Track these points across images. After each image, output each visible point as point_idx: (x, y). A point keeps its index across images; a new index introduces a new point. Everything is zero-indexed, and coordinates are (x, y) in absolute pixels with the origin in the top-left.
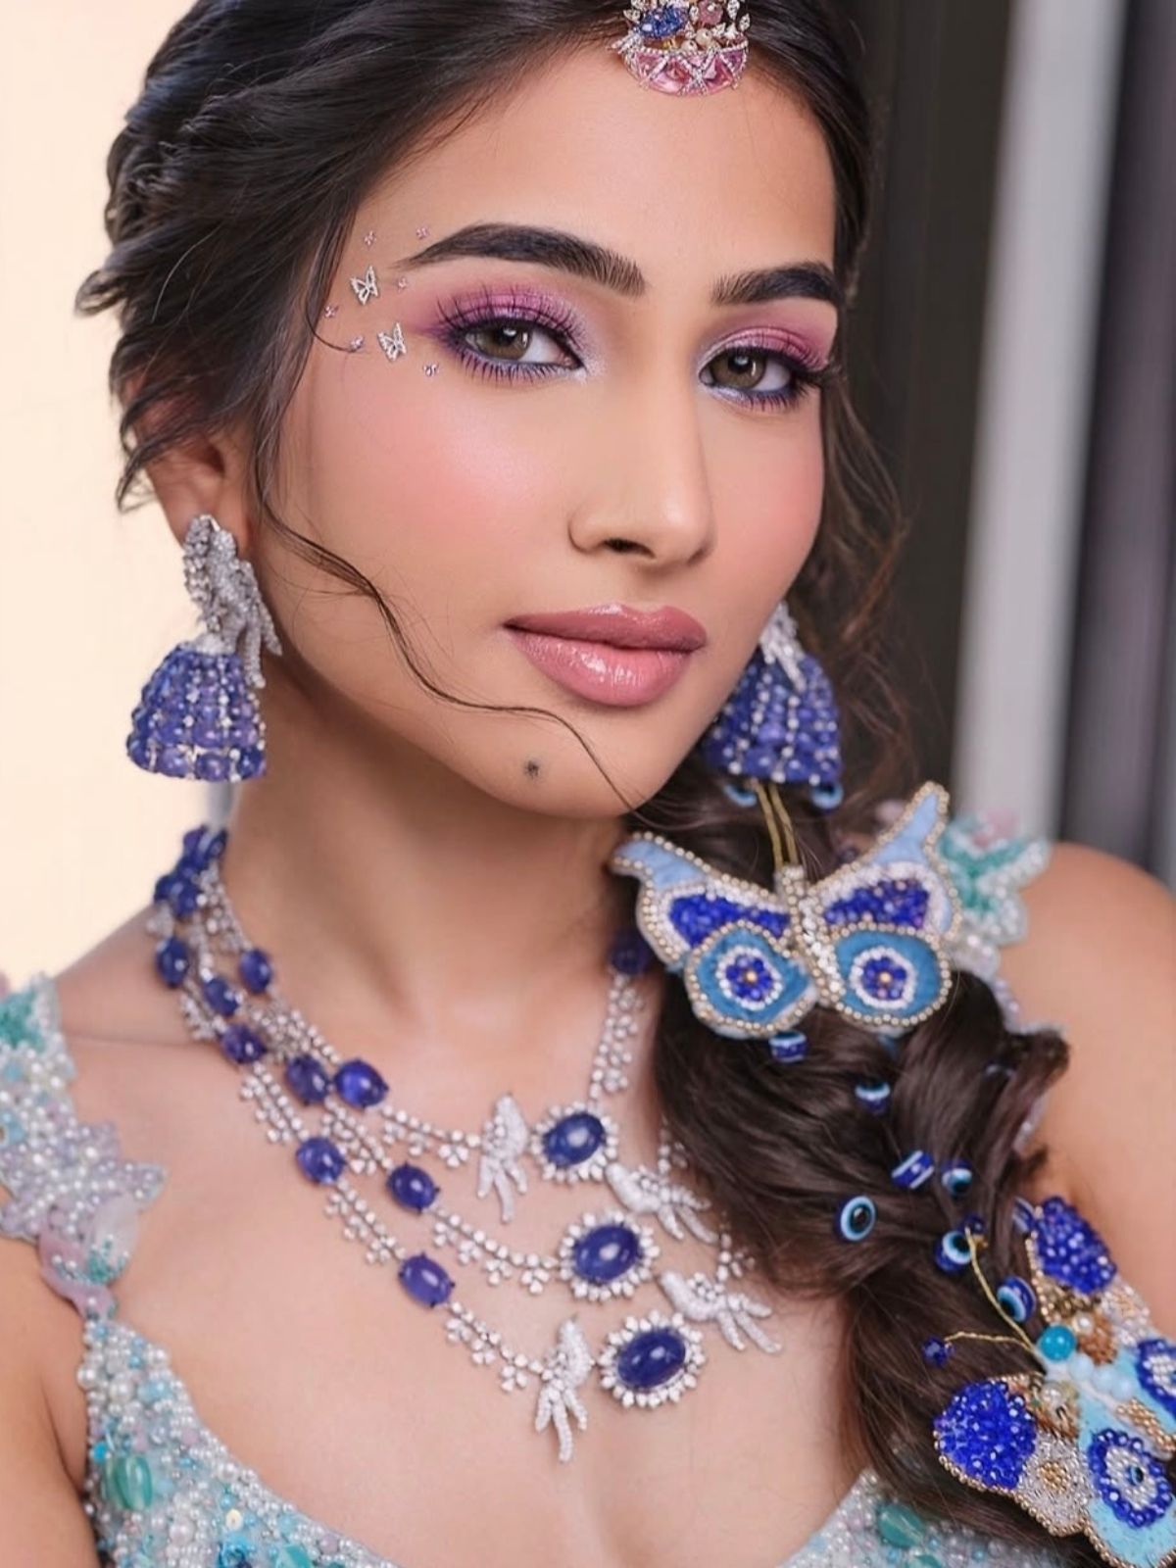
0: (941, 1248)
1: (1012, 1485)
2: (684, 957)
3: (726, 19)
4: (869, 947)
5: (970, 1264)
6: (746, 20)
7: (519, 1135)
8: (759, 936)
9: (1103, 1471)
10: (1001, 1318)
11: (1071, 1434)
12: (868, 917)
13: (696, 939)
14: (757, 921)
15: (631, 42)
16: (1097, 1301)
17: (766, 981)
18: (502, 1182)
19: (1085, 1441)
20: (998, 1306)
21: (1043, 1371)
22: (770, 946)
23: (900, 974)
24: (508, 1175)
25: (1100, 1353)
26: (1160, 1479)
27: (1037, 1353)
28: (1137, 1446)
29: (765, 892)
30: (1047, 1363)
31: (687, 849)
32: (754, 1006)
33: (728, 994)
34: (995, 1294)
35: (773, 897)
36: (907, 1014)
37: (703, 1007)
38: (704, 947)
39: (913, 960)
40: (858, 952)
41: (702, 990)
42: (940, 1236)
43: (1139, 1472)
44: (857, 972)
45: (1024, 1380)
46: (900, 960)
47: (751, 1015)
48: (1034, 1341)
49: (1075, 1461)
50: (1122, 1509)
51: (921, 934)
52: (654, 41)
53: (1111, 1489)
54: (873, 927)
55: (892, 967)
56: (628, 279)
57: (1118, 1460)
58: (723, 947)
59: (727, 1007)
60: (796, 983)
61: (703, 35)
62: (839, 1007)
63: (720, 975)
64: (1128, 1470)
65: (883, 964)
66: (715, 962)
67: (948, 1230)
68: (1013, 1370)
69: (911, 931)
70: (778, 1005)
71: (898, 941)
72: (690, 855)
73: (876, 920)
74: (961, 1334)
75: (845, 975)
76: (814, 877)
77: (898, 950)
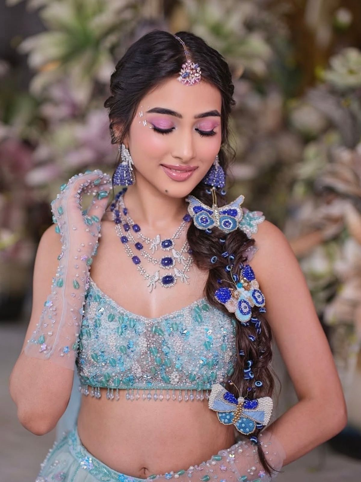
0: (226, 268)
1: (225, 303)
2: (194, 215)
3: (197, 73)
4: (225, 219)
5: (230, 271)
6: (200, 73)
7: (158, 241)
8: (207, 214)
9: (240, 305)
10: (232, 279)
11: (237, 299)
12: (226, 214)
13: (196, 213)
14: (207, 212)
15: (180, 78)
16: (250, 282)
17: (207, 221)
18: (154, 247)
19: (239, 300)
20: (232, 278)
21: (237, 289)
22: (209, 216)
23: (230, 224)
24: (155, 247)
25: (247, 289)
26: (250, 309)
27: (237, 286)
28: (248, 303)
29: (210, 208)
30: (238, 288)
31: (198, 199)
32: (204, 225)
33: (200, 222)
34: (233, 276)
35: (211, 209)
36: (229, 230)
37: (195, 223)
38: (197, 214)
39: (233, 222)
40: (224, 219)
41: (196, 221)
42: (227, 266)
43: (246, 307)
44: (223, 222)
45: (232, 289)
46: (230, 221)
47: (204, 226)
48: (236, 284)
49: (236, 303)
50: (242, 312)
51: (235, 218)
52: (185, 78)
53: (241, 308)
54: (227, 216)
55: (229, 222)
56: (180, 116)
57: (243, 305)
58: (201, 214)
59: (200, 224)
60: (212, 222)
61: (193, 76)
62: (219, 227)
63: (199, 219)
64: (244, 306)
65: (228, 222)
66: (199, 217)
67: (228, 265)
68: (232, 288)
69: (233, 217)
70: (208, 225)
71: (231, 219)
72: (199, 200)
73: (228, 215)
74: (224, 280)
75: (220, 222)
76: (219, 207)
77: (230, 220)
